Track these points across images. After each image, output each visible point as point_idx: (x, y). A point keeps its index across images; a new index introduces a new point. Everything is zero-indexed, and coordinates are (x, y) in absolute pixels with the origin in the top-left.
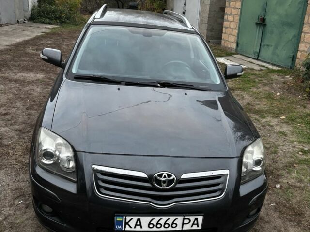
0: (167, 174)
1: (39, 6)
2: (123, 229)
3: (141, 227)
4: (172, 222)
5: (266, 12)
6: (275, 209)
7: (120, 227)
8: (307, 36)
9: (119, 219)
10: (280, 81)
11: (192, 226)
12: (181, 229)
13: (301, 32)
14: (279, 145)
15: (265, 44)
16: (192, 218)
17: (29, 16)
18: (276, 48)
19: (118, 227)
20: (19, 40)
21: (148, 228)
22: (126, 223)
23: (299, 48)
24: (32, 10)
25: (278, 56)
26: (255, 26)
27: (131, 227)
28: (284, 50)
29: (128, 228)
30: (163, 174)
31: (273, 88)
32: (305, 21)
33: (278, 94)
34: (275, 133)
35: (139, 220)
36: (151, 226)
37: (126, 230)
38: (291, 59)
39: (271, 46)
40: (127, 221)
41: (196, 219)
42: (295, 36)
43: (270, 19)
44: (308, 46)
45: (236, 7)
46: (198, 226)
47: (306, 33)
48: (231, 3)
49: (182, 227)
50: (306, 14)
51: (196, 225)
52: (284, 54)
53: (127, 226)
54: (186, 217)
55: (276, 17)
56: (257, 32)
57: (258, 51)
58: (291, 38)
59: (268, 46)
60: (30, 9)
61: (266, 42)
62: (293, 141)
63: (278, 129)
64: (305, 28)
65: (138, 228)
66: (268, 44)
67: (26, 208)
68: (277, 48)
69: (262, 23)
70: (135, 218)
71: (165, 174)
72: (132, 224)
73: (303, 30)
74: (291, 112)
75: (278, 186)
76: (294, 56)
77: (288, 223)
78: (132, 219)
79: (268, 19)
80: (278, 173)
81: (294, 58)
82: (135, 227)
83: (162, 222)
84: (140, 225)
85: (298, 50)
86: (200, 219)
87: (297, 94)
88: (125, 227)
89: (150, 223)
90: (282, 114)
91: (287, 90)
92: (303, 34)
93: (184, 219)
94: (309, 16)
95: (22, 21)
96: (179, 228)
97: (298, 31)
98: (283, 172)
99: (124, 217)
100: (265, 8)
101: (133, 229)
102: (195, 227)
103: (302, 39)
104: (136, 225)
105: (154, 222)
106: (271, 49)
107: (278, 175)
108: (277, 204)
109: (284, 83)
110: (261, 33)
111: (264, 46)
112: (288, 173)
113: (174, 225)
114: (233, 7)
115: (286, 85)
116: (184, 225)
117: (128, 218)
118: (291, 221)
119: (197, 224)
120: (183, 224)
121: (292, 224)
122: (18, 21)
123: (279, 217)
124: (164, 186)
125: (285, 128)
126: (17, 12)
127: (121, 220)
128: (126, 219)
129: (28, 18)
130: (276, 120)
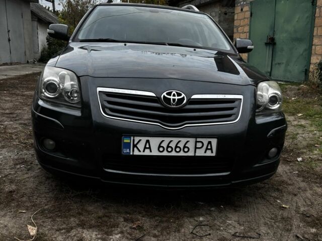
0: (176, 92)
1: (49, 48)
2: (131, 154)
3: (151, 151)
4: (184, 144)
5: (274, 31)
6: (298, 176)
7: (128, 151)
8: (318, 48)
9: (126, 141)
10: (294, 88)
11: (205, 152)
12: (193, 155)
13: (311, 45)
14: (298, 134)
15: (276, 62)
16: (205, 141)
17: (39, 58)
18: (287, 64)
19: (126, 151)
20: (27, 73)
21: (158, 151)
22: (135, 146)
23: (312, 61)
24: (43, 52)
25: (290, 72)
26: (265, 46)
27: (140, 151)
28: (296, 65)
29: (136, 153)
30: (172, 92)
31: (288, 95)
32: (315, 34)
33: (293, 99)
34: (292, 125)
35: (148, 141)
36: (161, 149)
37: (134, 154)
38: (304, 74)
39: (283, 63)
40: (135, 143)
41: (210, 143)
42: (305, 50)
43: (280, 37)
44: (320, 58)
45: (245, 31)
46: (212, 152)
47: (317, 45)
48: (239, 29)
49: (195, 152)
50: (314, 27)
51: (210, 151)
52: (296, 69)
53: (135, 149)
54: (198, 140)
55: (285, 35)
56: (267, 52)
57: (269, 70)
58: (301, 53)
59: (279, 64)
60: (40, 51)
61: (277, 60)
62: (313, 131)
63: (296, 123)
64: (315, 41)
65: (147, 153)
66: (279, 62)
67: (28, 170)
68: (289, 65)
69: (271, 42)
70: (144, 139)
71: (174, 92)
72: (141, 146)
73: (314, 43)
74: (308, 110)
75: (299, 159)
76: (306, 70)
77: (313, 185)
78: (140, 140)
79: (277, 37)
80: (298, 151)
81: (307, 72)
82: (144, 151)
83: (173, 145)
84: (150, 148)
85: (310, 64)
86: (214, 142)
87: (313, 97)
88: (133, 151)
89: (160, 146)
90: (299, 112)
91: (302, 95)
92: (313, 47)
93: (196, 142)
94: (318, 29)
95: (31, 62)
96: (191, 154)
97: (308, 45)
98: (305, 150)
99: (132, 138)
100: (273, 28)
101: (142, 153)
102: (209, 153)
103: (313, 52)
104: (145, 148)
105: (165, 145)
106: (283, 66)
107: (299, 153)
108: (299, 171)
109: (299, 90)
110: (271, 53)
111: (276, 64)
112: (309, 151)
113: (186, 150)
114: (241, 31)
115: (301, 91)
116: (197, 150)
117: (137, 139)
118: (317, 183)
119: (211, 149)
120: (196, 148)
121: (318, 185)
122: (28, 62)
123: (303, 181)
124: (173, 105)
125: (303, 122)
126: (28, 53)
127: (129, 141)
128: (134, 140)
129: (38, 60)
130: (292, 117)
